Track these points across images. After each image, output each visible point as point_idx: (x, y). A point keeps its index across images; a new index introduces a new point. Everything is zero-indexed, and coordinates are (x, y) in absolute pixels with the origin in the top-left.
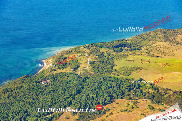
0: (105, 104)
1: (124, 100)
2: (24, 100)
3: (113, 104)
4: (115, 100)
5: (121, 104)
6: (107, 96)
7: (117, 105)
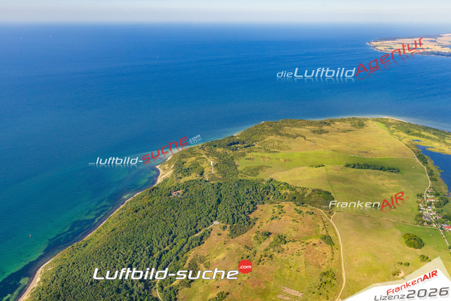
0: (250, 213)
1: (266, 204)
2: (164, 218)
3: (258, 211)
4: (257, 206)
5: (266, 210)
6: (250, 202)
7: (261, 213)
